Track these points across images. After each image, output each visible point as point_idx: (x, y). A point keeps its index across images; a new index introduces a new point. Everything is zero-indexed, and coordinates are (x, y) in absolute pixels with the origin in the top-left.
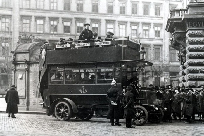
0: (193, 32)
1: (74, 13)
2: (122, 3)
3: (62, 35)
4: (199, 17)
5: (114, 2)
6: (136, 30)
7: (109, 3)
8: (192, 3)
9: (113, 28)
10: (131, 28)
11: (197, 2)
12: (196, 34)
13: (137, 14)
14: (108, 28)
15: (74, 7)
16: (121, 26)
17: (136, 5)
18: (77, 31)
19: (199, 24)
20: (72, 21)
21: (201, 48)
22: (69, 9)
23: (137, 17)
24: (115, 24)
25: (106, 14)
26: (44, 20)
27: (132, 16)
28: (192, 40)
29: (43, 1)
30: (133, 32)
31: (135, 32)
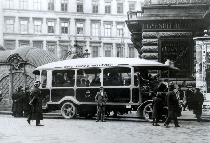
0: (147, 34)
1: (58, 13)
2: (108, 3)
3: (46, 35)
4: (152, 19)
5: (99, 2)
6: (122, 29)
7: (94, 3)
8: (146, 5)
9: (98, 28)
10: (117, 28)
11: (151, 3)
12: (150, 35)
13: (122, 13)
14: (93, 28)
15: (58, 7)
16: (106, 26)
17: (122, 4)
18: (61, 31)
19: (153, 26)
20: (56, 21)
21: (154, 49)
22: (53, 9)
23: (122, 17)
24: (100, 23)
25: (92, 14)
26: (28, 20)
27: (117, 15)
28: (146, 42)
29: (27, 2)
30: (118, 31)
31: (121, 32)
